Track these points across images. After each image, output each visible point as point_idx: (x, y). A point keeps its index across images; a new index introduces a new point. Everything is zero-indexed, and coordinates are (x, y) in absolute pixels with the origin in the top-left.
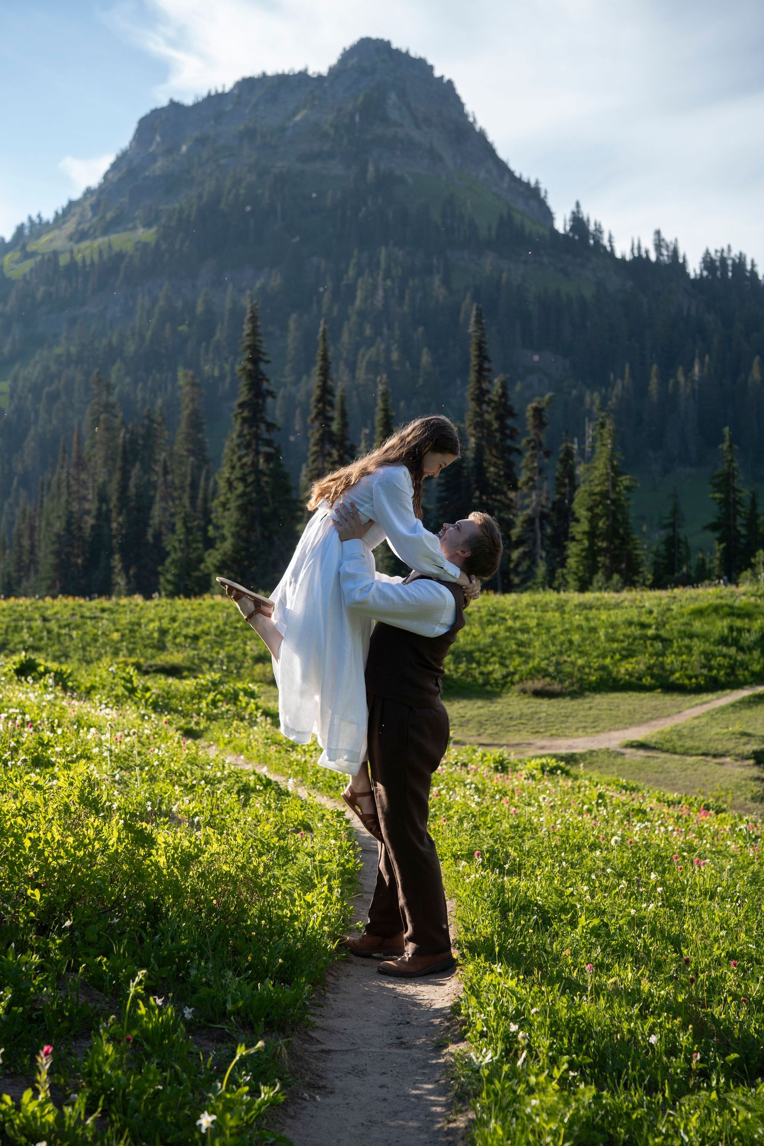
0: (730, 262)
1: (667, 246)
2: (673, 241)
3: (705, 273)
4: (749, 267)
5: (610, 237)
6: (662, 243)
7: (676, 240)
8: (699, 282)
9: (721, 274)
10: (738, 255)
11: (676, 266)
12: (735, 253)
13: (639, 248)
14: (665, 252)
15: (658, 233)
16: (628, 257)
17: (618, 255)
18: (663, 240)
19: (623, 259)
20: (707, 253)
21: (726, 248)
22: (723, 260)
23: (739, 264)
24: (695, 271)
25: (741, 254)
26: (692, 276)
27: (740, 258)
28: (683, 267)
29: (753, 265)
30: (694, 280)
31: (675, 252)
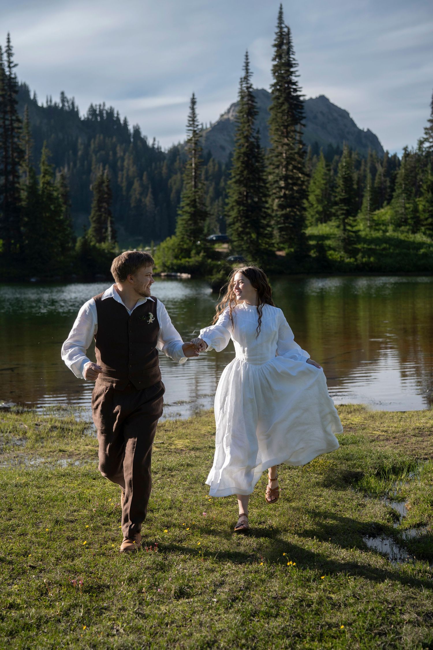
0: (104, 112)
1: (68, 102)
2: (72, 98)
3: (90, 117)
4: (115, 115)
5: (35, 95)
6: (65, 100)
7: (74, 98)
8: (86, 122)
9: (101, 118)
10: (109, 108)
11: (74, 113)
12: (107, 107)
13: (51, 101)
14: (66, 104)
15: (63, 93)
16: (45, 105)
17: (40, 104)
18: (66, 98)
19: (42, 107)
20: (92, 106)
21: (102, 104)
22: (101, 112)
23: (110, 113)
24: (84, 115)
25: (111, 108)
26: (82, 119)
27: (111, 110)
28: (77, 113)
29: (118, 114)
30: (84, 121)
31: (73, 104)
